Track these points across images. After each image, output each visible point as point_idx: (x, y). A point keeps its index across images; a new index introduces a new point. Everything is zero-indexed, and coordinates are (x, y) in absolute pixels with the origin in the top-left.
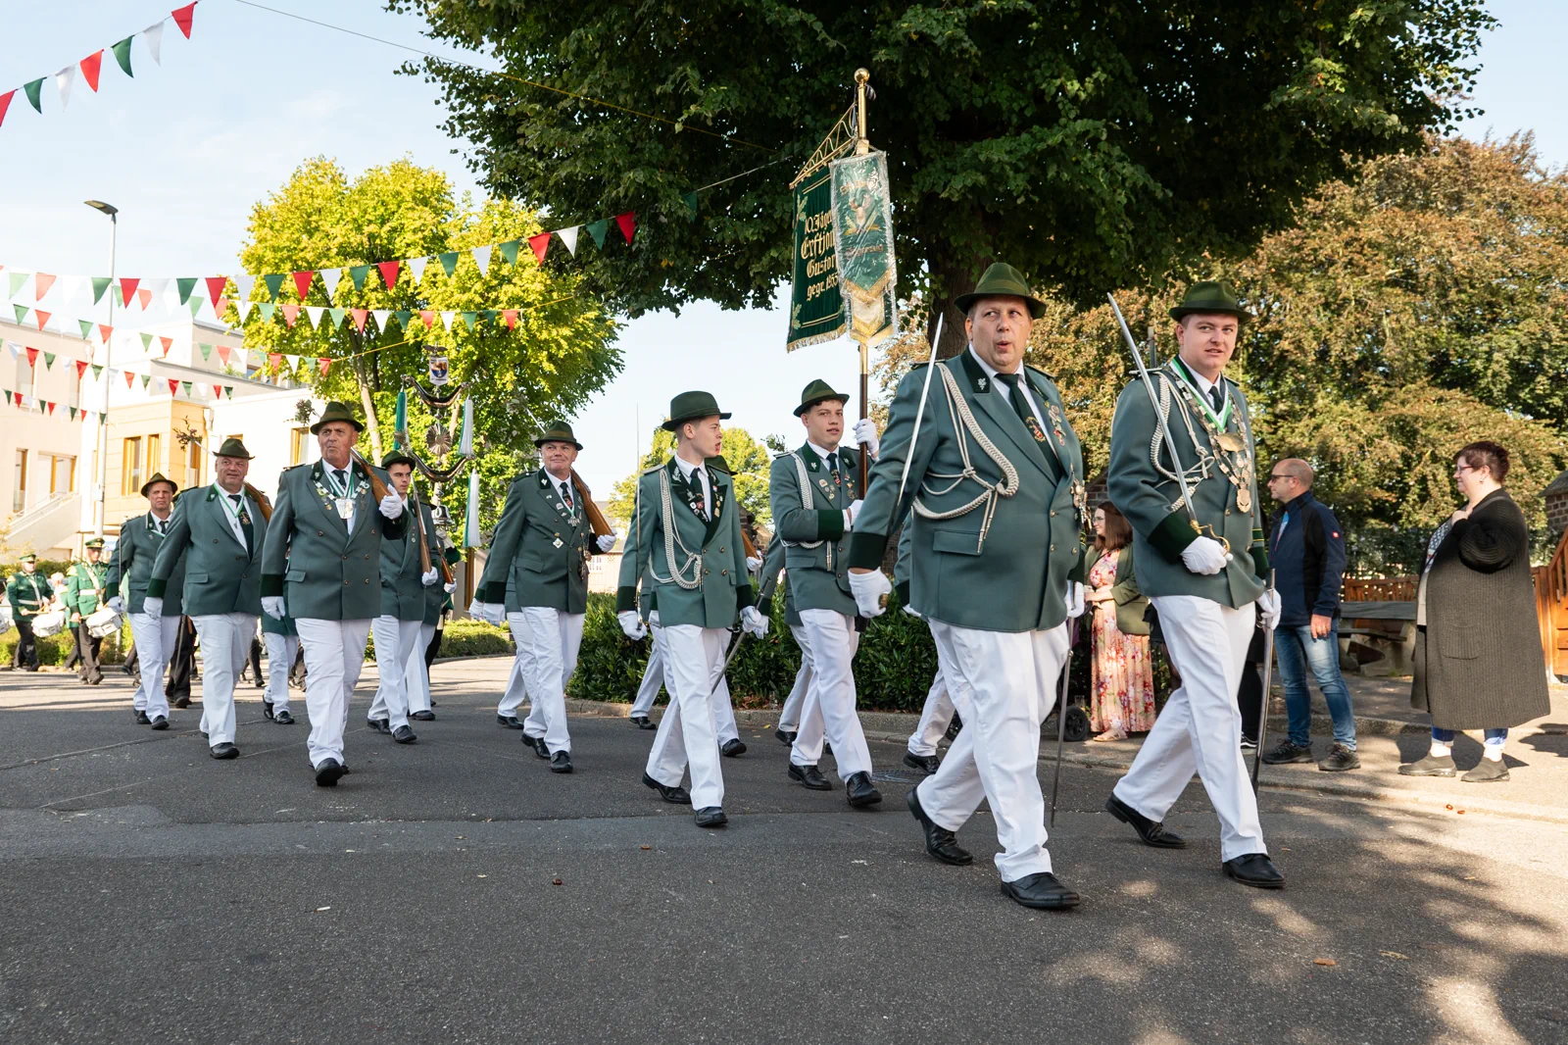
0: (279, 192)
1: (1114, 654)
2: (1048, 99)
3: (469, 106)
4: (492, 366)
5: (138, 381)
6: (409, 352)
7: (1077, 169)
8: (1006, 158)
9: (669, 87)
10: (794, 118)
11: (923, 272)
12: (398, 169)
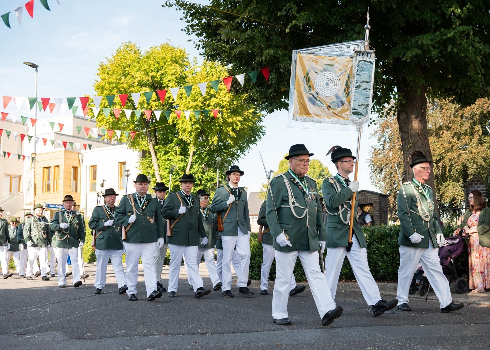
0: (111, 58)
1: (478, 255)
2: (447, 17)
3: (195, 20)
4: (207, 134)
5: (49, 143)
6: (170, 129)
7: (460, 47)
8: (430, 43)
9: (284, 13)
10: (338, 26)
11: (395, 92)
12: (164, 47)
